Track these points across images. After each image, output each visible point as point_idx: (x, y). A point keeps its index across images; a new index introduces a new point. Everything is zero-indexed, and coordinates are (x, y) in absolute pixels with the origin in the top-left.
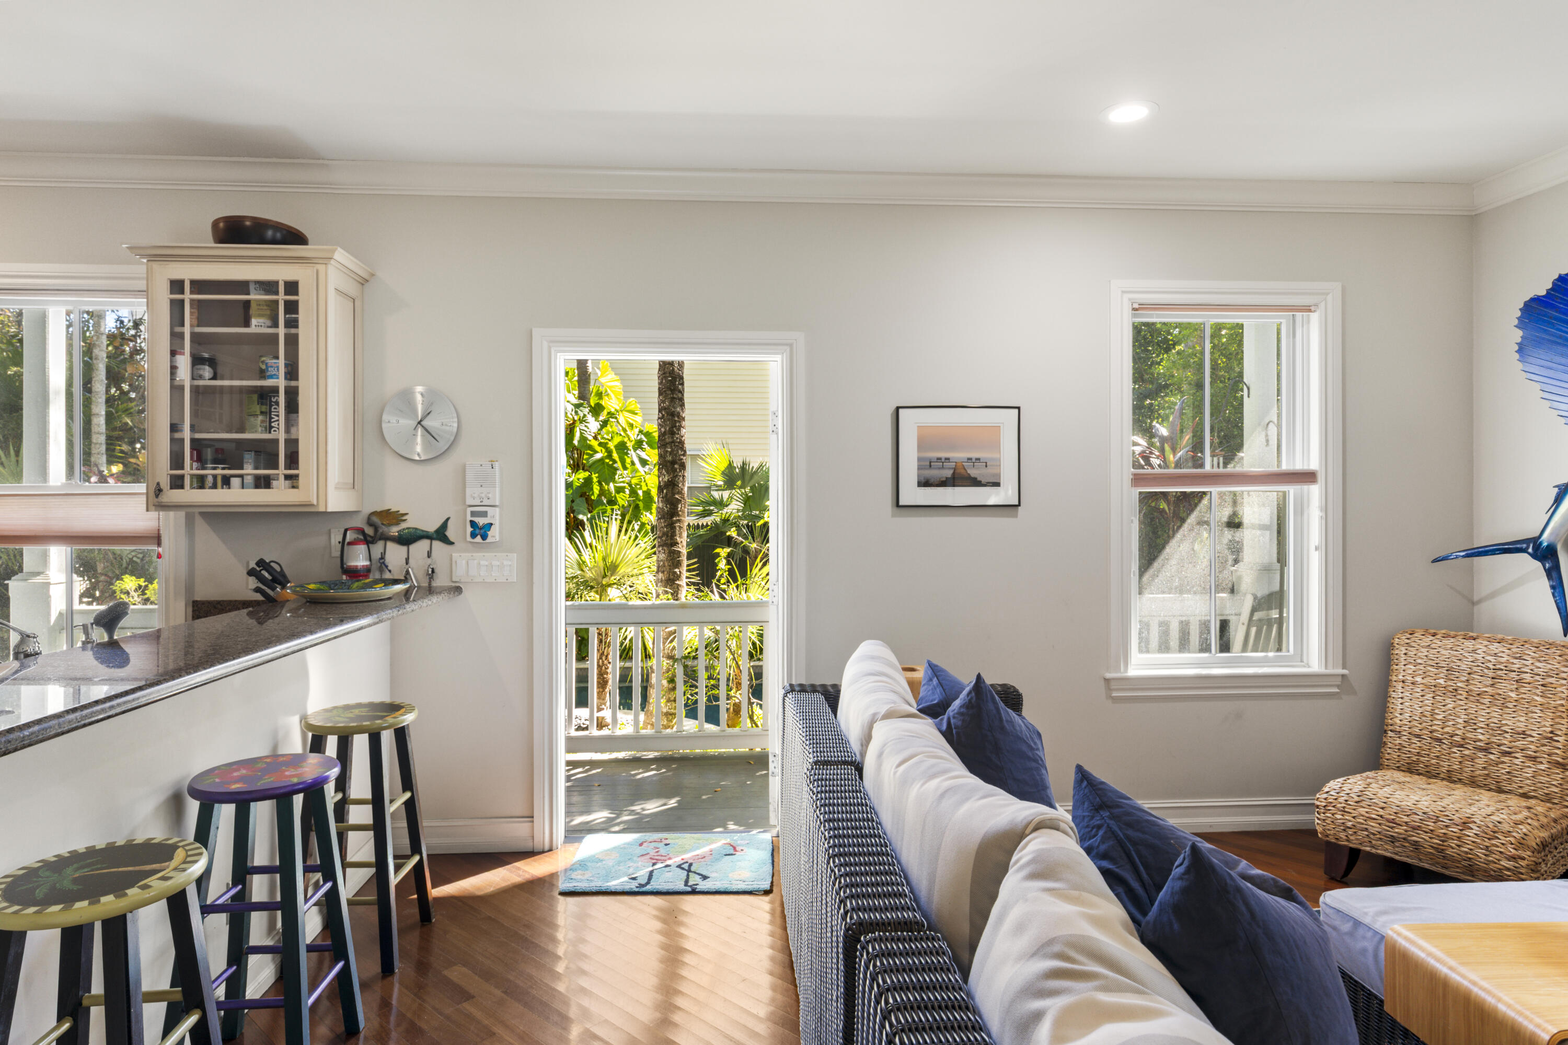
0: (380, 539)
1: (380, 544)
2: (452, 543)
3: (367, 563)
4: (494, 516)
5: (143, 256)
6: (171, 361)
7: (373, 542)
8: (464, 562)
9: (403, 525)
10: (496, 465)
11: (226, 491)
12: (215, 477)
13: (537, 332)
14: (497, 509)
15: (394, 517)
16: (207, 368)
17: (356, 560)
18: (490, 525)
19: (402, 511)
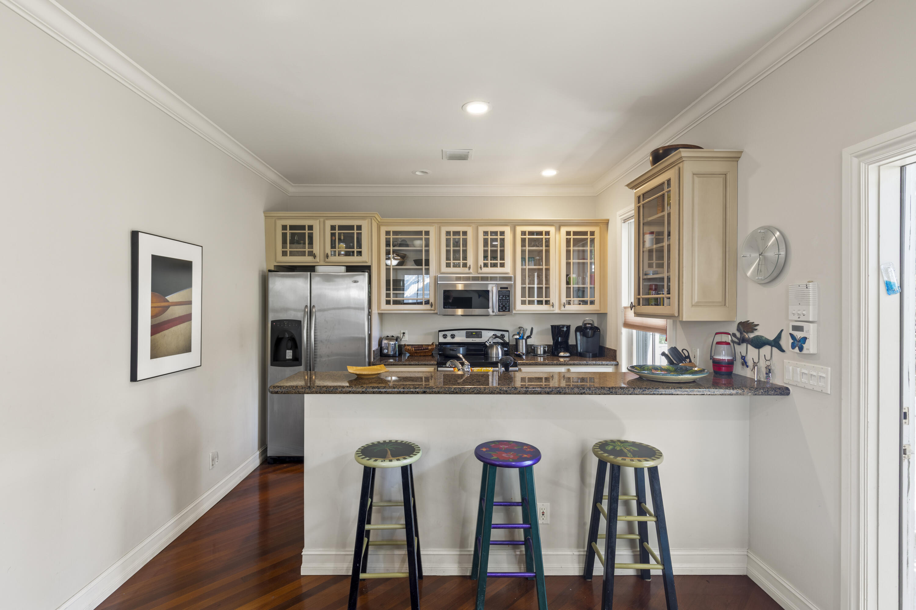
0: (745, 342)
1: (744, 345)
2: (784, 351)
3: (732, 358)
4: (809, 331)
5: (632, 188)
7: (739, 344)
8: (791, 368)
10: (811, 285)
13: (846, 153)
15: (751, 327)
17: (720, 354)
18: (804, 339)
19: (756, 323)
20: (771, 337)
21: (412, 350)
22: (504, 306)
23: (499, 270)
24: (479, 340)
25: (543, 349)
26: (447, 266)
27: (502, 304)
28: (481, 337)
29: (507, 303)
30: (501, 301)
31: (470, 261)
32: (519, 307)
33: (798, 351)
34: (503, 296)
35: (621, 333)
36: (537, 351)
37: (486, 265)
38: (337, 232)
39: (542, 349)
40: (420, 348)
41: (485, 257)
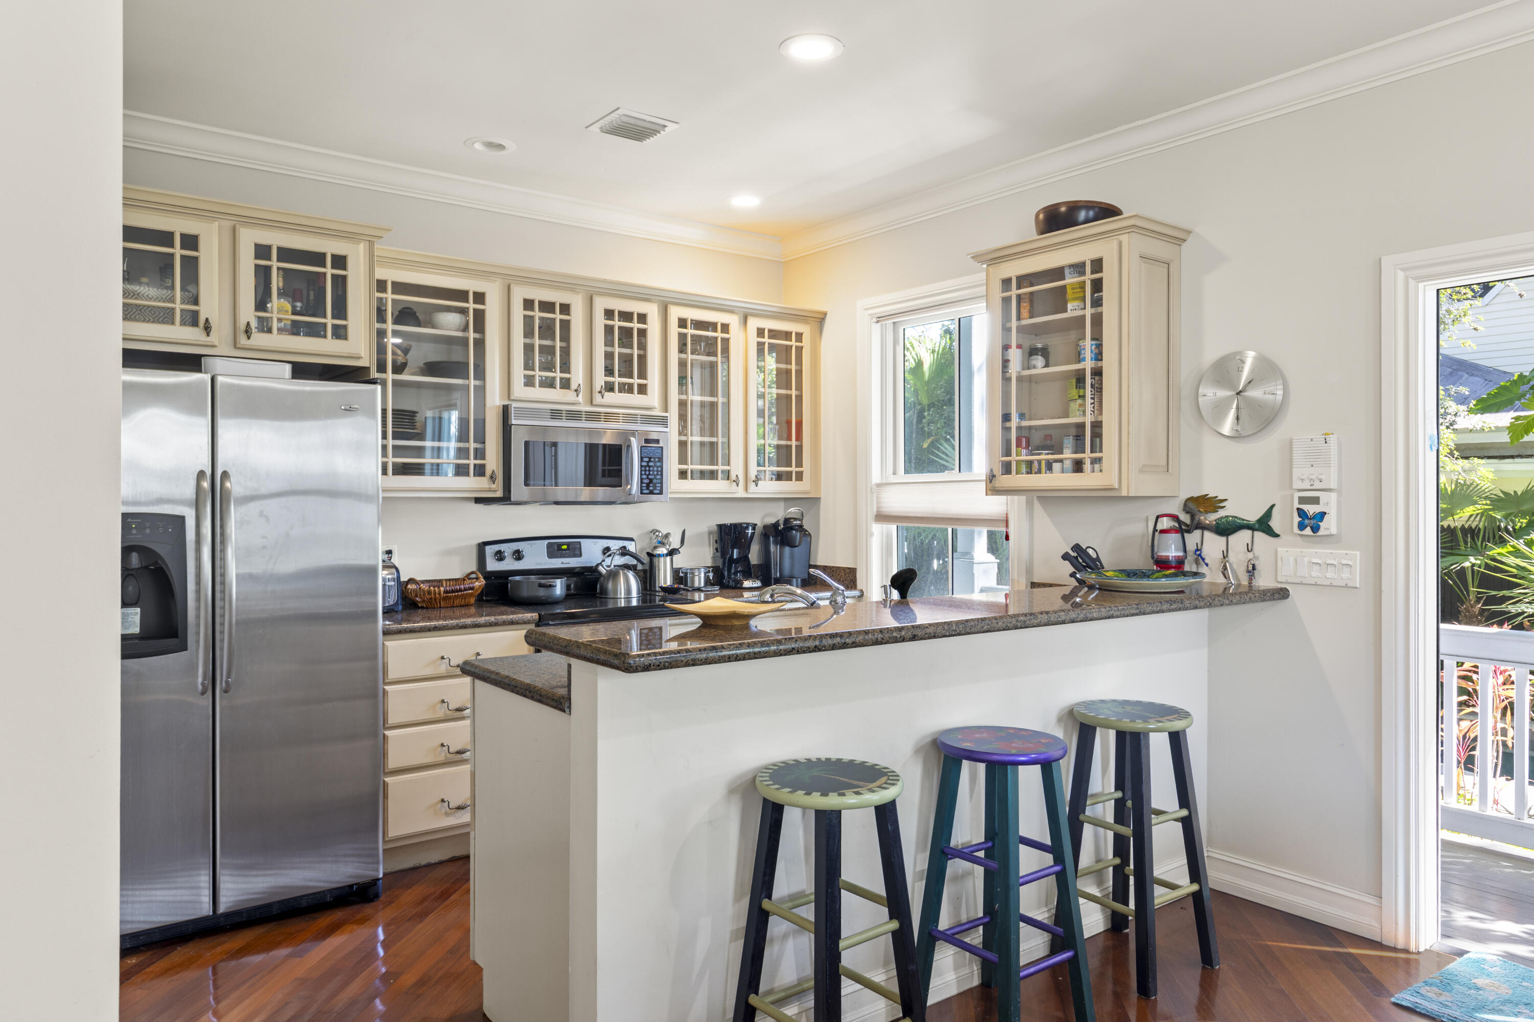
0: (1197, 528)
1: (1197, 533)
2: (1277, 536)
3: (1181, 554)
4: (1329, 503)
5: (982, 262)
6: (1003, 355)
7: (1189, 532)
8: (1292, 559)
9: (1221, 513)
10: (1332, 439)
11: (1049, 475)
12: (1039, 462)
13: (1387, 262)
14: (1333, 495)
15: (1210, 503)
16: (1040, 358)
17: (1167, 550)
18: (1323, 515)
19: (1220, 497)
20: (1253, 517)
21: (439, 594)
22: (651, 481)
23: (635, 399)
24: (578, 563)
25: (705, 575)
26: (526, 385)
27: (648, 478)
28: (580, 555)
29: (657, 474)
30: (645, 471)
31: (578, 376)
32: (673, 484)
33: (1311, 533)
34: (650, 458)
35: (872, 534)
36: (693, 581)
37: (610, 388)
38: (275, 264)
39: (702, 575)
40: (458, 587)
41: (609, 371)
